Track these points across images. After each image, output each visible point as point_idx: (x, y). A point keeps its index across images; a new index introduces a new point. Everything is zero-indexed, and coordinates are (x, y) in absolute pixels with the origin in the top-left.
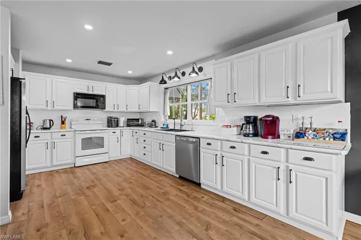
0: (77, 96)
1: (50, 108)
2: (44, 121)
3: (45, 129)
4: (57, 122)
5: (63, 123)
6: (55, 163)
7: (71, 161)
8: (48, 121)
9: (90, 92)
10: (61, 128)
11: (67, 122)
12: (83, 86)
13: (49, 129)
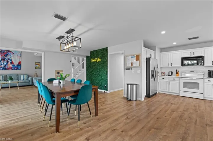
0: (183, 59)
1: (170, 66)
2: (169, 72)
3: (169, 75)
4: (175, 73)
5: (177, 73)
6: (170, 91)
7: (178, 92)
8: (170, 72)
9: (192, 56)
10: (177, 76)
11: (179, 73)
12: (187, 53)
13: (171, 76)
